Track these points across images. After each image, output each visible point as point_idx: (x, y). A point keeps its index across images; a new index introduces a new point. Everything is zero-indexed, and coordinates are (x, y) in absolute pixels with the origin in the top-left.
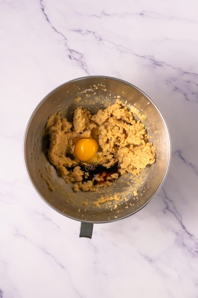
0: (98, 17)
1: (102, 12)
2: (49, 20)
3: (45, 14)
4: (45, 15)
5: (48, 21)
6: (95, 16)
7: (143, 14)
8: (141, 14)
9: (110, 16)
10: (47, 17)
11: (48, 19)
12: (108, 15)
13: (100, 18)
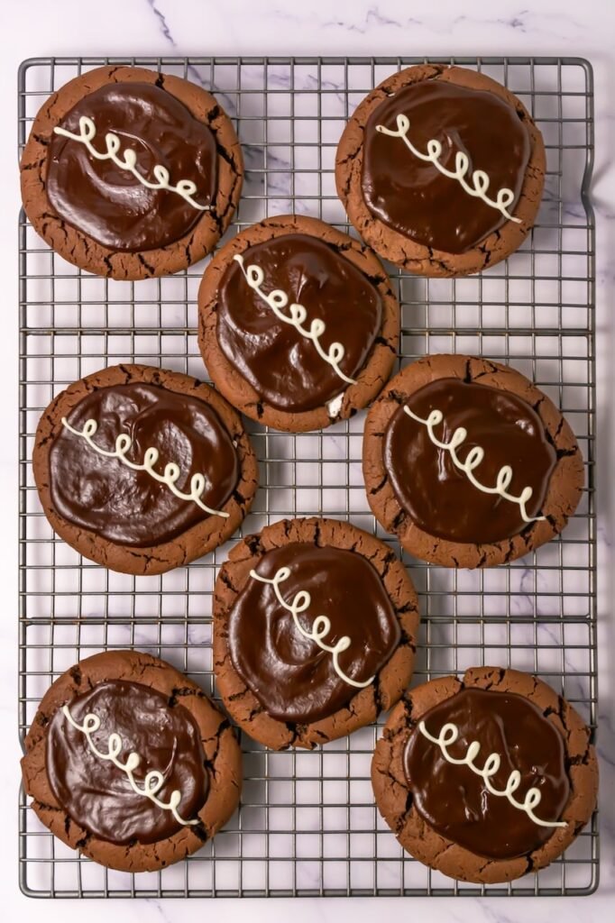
0: (352, 27)
1: (370, 12)
2: (171, 34)
3: (157, 12)
4: (156, 18)
5: (169, 37)
6: (341, 24)
7: (521, 24)
8: (514, 24)
9: (399, 25)
10: (165, 25)
11: (166, 32)
12: (389, 22)
13: (363, 32)
